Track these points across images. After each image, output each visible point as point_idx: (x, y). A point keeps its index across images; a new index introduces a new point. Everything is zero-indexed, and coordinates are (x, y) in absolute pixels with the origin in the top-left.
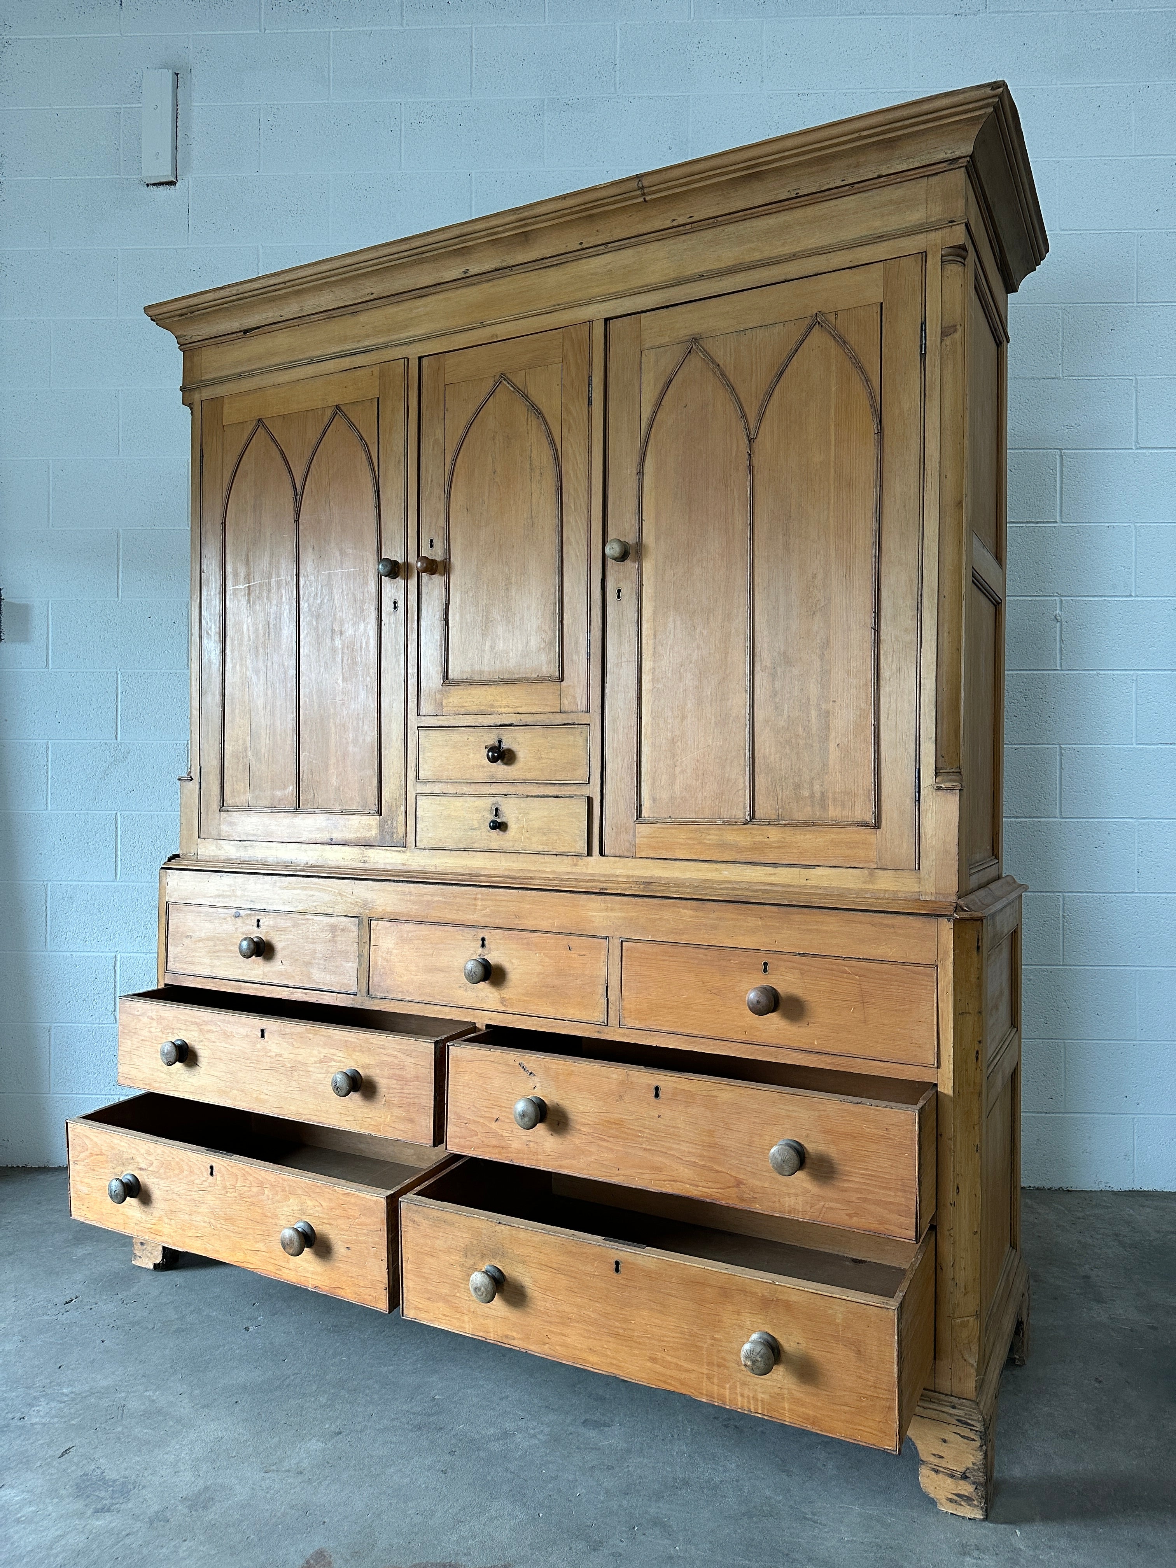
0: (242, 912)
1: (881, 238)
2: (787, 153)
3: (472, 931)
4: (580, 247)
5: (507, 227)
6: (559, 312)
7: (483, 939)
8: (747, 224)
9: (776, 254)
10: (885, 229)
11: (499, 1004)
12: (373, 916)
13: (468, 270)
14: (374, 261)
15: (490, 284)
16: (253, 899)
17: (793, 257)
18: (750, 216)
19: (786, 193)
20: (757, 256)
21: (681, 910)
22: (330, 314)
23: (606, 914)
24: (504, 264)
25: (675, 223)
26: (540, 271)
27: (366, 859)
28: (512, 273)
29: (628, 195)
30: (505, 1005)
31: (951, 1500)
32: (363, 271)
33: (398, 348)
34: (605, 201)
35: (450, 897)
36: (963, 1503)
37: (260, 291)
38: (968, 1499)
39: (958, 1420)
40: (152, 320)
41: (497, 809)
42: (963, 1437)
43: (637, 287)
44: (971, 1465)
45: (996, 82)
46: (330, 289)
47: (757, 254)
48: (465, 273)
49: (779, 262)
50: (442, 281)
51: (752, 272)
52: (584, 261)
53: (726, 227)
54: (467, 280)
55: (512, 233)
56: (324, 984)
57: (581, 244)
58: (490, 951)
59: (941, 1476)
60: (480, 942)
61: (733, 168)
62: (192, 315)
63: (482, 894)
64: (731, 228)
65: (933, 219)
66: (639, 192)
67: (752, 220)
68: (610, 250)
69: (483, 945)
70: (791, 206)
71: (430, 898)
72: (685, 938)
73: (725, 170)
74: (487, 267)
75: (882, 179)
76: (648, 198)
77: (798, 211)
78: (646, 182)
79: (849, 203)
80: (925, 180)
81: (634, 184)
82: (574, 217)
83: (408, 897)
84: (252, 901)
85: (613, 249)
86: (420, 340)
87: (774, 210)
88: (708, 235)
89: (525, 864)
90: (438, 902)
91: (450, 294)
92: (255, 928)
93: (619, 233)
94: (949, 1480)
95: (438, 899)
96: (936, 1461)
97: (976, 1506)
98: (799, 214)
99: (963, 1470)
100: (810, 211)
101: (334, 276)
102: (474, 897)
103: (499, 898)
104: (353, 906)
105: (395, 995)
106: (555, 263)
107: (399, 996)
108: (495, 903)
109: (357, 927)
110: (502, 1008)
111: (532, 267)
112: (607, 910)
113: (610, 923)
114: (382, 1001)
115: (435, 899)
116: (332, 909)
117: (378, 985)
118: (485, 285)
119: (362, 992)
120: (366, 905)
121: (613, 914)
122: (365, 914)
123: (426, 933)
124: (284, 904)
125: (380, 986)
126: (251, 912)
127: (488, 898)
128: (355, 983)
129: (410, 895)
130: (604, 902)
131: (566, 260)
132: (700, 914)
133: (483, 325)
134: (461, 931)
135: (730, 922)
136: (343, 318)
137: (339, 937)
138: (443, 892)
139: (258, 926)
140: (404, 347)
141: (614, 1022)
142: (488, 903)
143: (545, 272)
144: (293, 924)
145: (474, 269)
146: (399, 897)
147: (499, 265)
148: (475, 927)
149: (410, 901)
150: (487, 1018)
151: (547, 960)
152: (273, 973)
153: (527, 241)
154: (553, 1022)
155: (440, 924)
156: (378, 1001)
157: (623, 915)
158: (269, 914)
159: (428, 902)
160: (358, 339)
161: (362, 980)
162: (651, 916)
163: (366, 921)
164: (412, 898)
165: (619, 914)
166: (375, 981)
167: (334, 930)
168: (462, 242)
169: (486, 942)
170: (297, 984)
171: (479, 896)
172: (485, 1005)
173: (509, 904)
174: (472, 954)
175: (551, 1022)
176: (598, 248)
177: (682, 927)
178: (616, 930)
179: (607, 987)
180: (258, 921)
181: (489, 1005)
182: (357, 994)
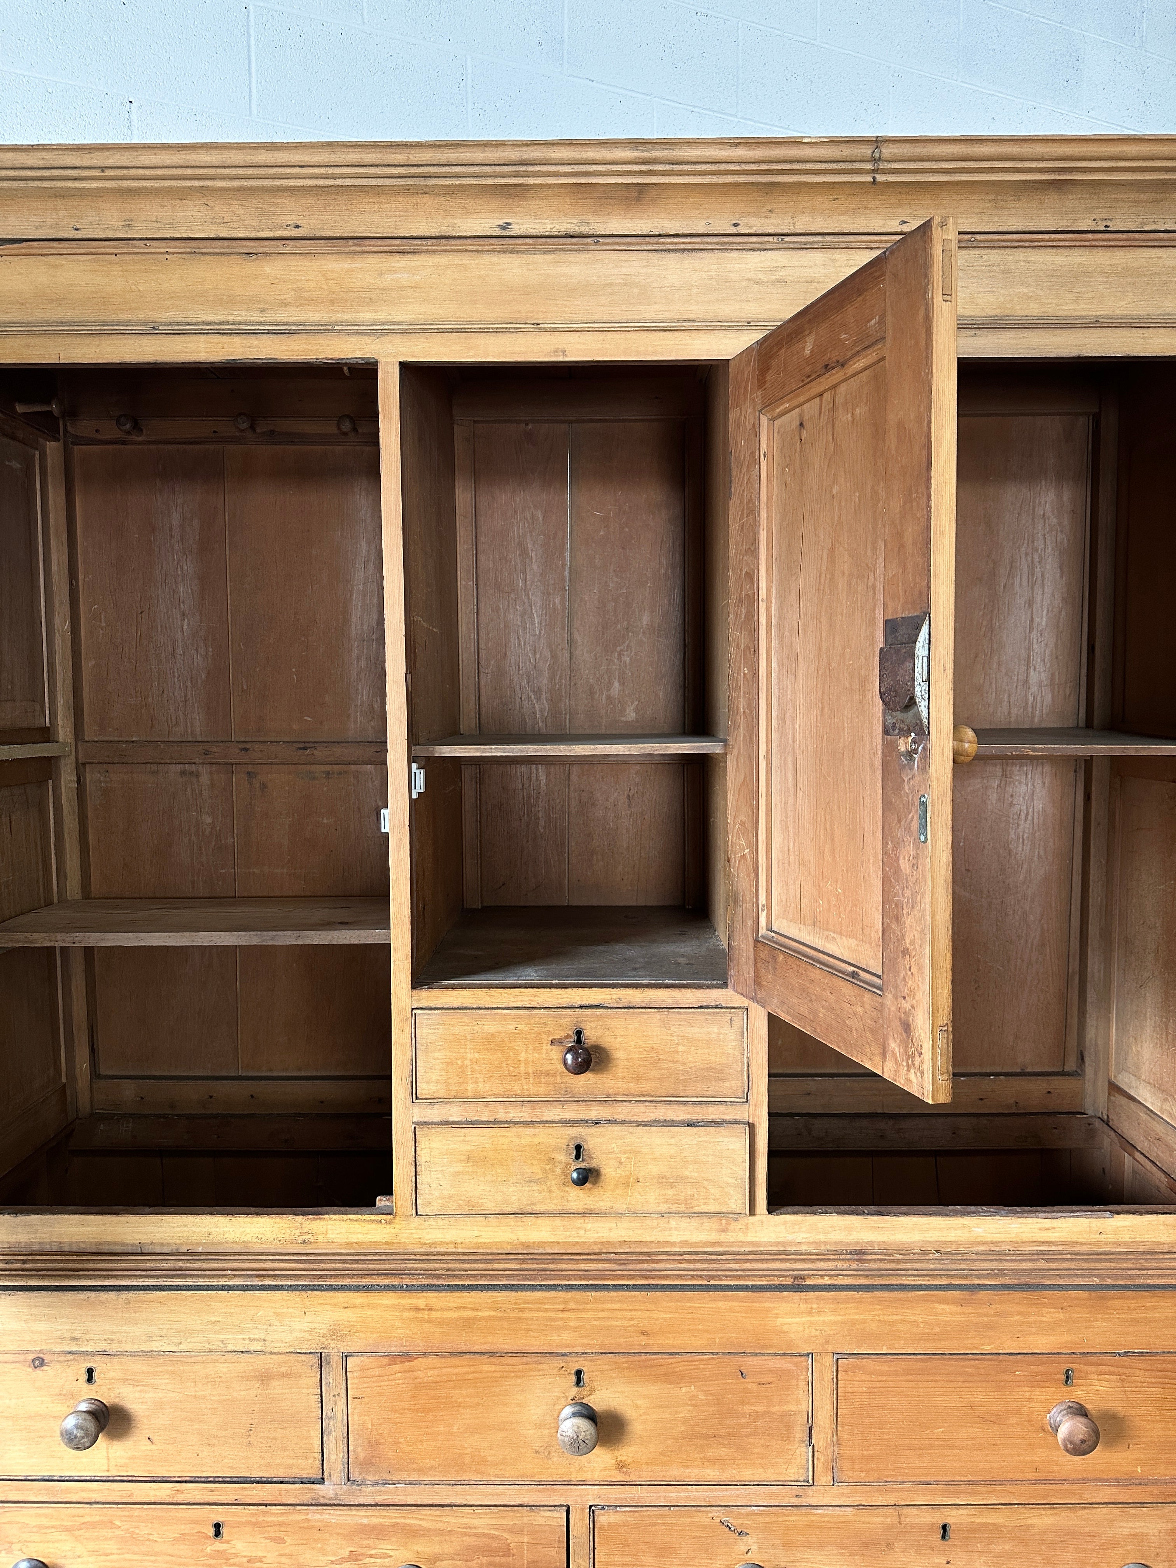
0: (46, 1358)
2: (1122, 164)
3: (558, 1362)
4: (734, 230)
5: (615, 168)
6: (686, 333)
7: (579, 1373)
8: (1020, 254)
9: (1066, 313)
11: (614, 1472)
12: (350, 1349)
13: (511, 224)
14: (322, 171)
15: (549, 257)
16: (77, 1334)
17: (1096, 324)
18: (1027, 244)
19: (1090, 222)
20: (1034, 309)
21: (937, 1305)
23: (809, 1318)
24: (585, 230)
26: (650, 254)
27: (306, 1237)
28: (597, 247)
29: (849, 166)
30: (625, 1473)
32: (291, 182)
33: (353, 339)
34: (809, 166)
35: (513, 1310)
37: (39, 173)
41: (578, 1148)
46: (204, 200)
47: (1036, 306)
48: (503, 228)
49: (1073, 327)
50: (454, 234)
51: (1026, 333)
52: (734, 254)
53: (987, 251)
54: (502, 241)
55: (620, 180)
56: (249, 1471)
57: (736, 225)
58: (593, 1390)
60: (574, 1379)
61: (1034, 165)
63: (577, 1302)
64: (993, 256)
66: (869, 166)
67: (1029, 250)
68: (785, 246)
69: (579, 1382)
70: (1094, 243)
71: (471, 1314)
72: (945, 1346)
73: (1019, 165)
74: (547, 226)
76: (880, 178)
77: (1101, 252)
78: (887, 151)
81: (867, 151)
82: (742, 179)
83: (425, 1315)
84: (75, 1339)
85: (791, 245)
86: (404, 332)
87: (1067, 244)
89: (631, 1233)
90: (490, 1318)
91: (465, 260)
92: (86, 1386)
93: (805, 223)
95: (487, 1314)
98: (1103, 259)
100: (1120, 258)
101: (223, 178)
102: (561, 1307)
103: (609, 1306)
104: (307, 1336)
105: (404, 1476)
106: (682, 247)
107: (414, 1477)
108: (601, 1315)
109: (316, 1369)
110: (620, 1477)
111: (638, 244)
112: (810, 1313)
113: (818, 1333)
114: (378, 1488)
115: (480, 1314)
116: (261, 1343)
117: (367, 1464)
118: (540, 258)
119: (335, 1478)
120: (335, 1332)
121: (821, 1318)
122: (335, 1348)
123: (465, 1369)
124: (150, 1339)
125: (372, 1464)
126: (70, 1357)
127: (588, 1306)
128: (318, 1463)
129: (430, 1310)
130: (806, 1301)
131: (702, 246)
132: (968, 1309)
133: (537, 328)
134: (536, 1363)
135: (1016, 1318)
136: (223, 258)
137: (277, 1387)
138: (496, 1302)
139: (90, 1379)
140: (367, 339)
141: (824, 1478)
142: (589, 1315)
143: (658, 259)
144: (173, 1372)
145: (522, 225)
146: (406, 1314)
147: (574, 228)
148: (564, 1355)
149: (429, 1321)
150: (592, 1495)
151: (702, 1397)
152: (130, 1458)
153: (638, 199)
154: (716, 1490)
155: (492, 1354)
156: (370, 1489)
157: (839, 1318)
158: (115, 1360)
159: (468, 1319)
160: (261, 306)
161: (333, 1458)
162: (886, 1318)
163: (336, 1360)
164: (435, 1315)
165: (832, 1318)
166: (362, 1456)
167: (265, 1377)
168: (517, 175)
169: (585, 1377)
170: (188, 1474)
171: (572, 1305)
172: (587, 1476)
173: (629, 1313)
174: (559, 1398)
175: (711, 1491)
176: (766, 239)
177: (937, 1330)
178: (827, 1342)
179: (810, 1429)
180: (90, 1371)
181: (597, 1476)
182: (322, 1481)
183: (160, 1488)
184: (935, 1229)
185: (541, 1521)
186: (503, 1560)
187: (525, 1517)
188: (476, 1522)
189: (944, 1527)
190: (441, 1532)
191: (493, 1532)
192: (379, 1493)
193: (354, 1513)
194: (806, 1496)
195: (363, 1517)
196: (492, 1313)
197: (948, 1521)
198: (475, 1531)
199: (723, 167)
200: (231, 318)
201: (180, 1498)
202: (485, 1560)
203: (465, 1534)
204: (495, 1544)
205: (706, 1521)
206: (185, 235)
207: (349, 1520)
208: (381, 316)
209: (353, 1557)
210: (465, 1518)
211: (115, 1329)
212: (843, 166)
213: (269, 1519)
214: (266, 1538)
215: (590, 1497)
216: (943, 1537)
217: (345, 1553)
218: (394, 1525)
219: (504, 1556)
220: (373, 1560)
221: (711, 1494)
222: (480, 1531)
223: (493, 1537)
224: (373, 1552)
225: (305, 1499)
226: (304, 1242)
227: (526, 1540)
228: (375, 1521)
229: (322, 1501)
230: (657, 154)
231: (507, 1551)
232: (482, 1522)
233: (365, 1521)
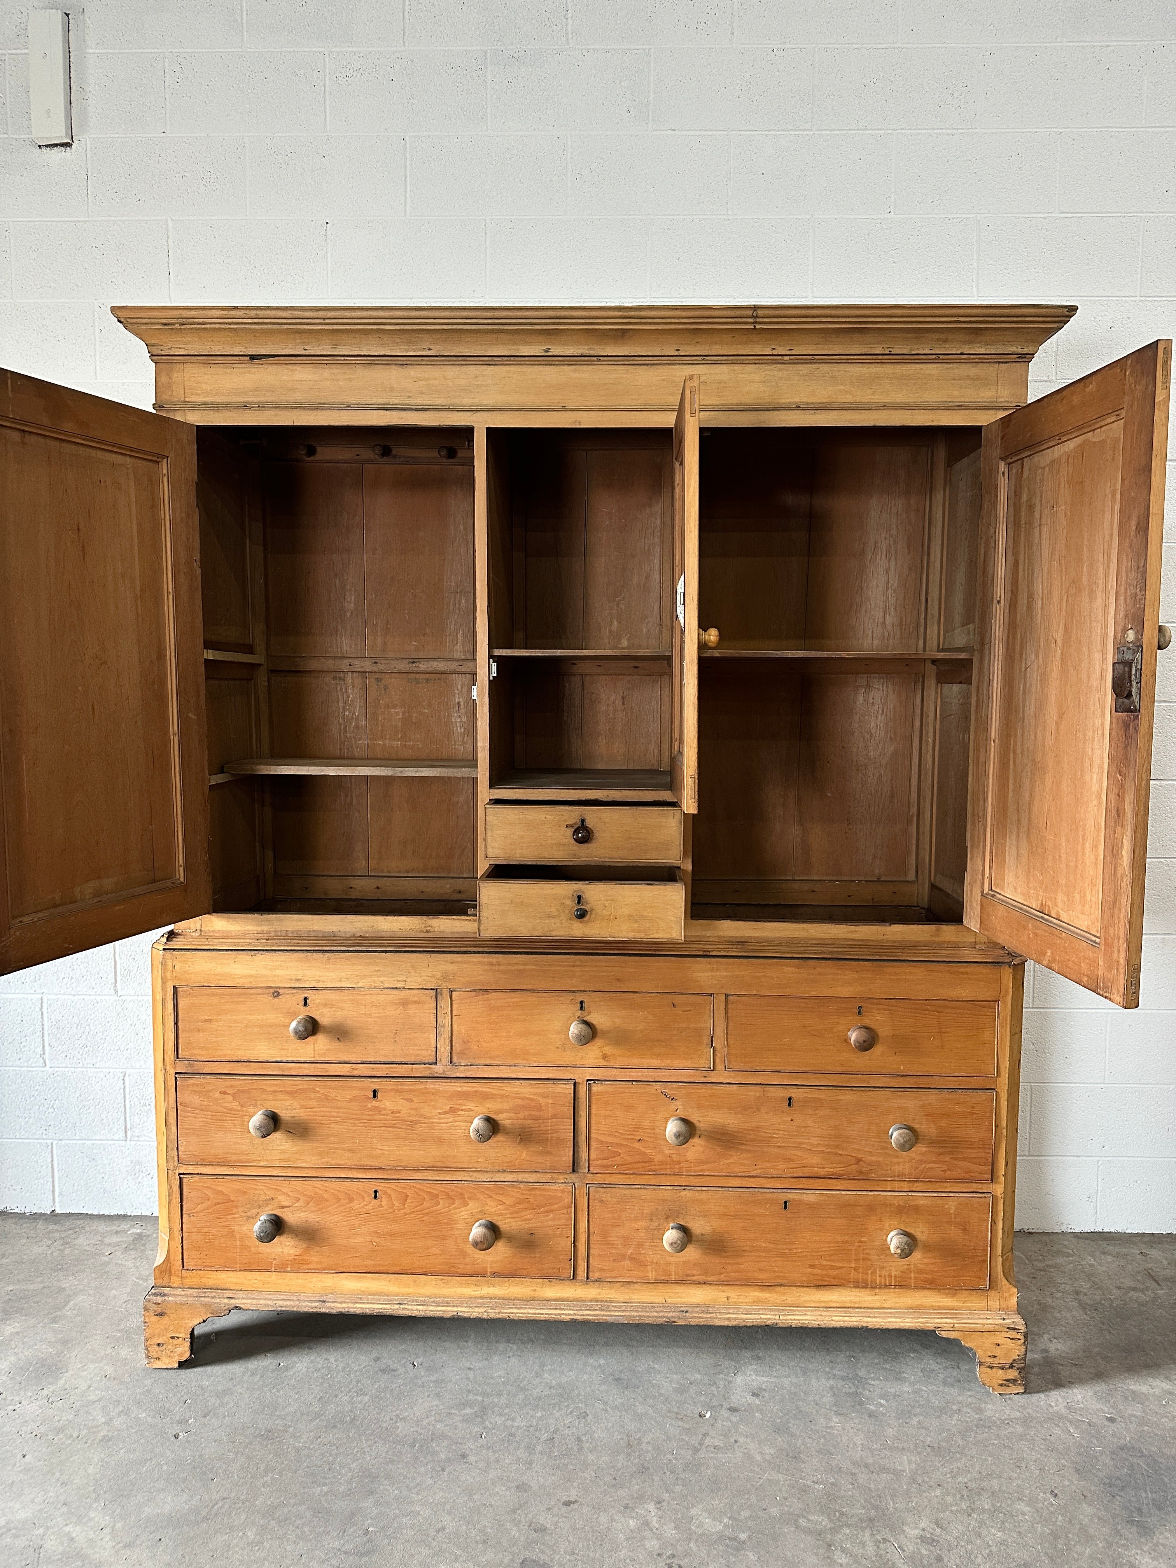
0: (281, 991)
1: (960, 407)
2: (894, 319)
3: (571, 996)
4: (676, 353)
5: (609, 321)
6: (649, 412)
7: (582, 1002)
8: (841, 367)
9: (867, 401)
10: (963, 400)
11: (601, 1060)
12: (455, 987)
13: (549, 349)
15: (572, 368)
16: (299, 977)
17: (884, 407)
18: (845, 361)
19: (881, 349)
20: (849, 398)
21: (784, 967)
22: (371, 360)
23: (711, 974)
24: (592, 353)
25: (775, 352)
26: (629, 366)
27: (428, 928)
28: (599, 363)
29: (740, 321)
30: (607, 1061)
31: (1001, 1385)
32: (429, 327)
34: (715, 320)
35: (545, 966)
36: (1010, 1385)
37: (287, 320)
38: (1014, 1381)
39: (1008, 1328)
40: (119, 321)
42: (1012, 1339)
43: (732, 404)
44: (1017, 1357)
45: (1072, 306)
46: (378, 335)
48: (546, 351)
49: (871, 409)
50: (518, 354)
51: (844, 412)
52: (677, 366)
53: (821, 365)
54: (547, 359)
55: (611, 327)
56: (394, 1056)
57: (678, 350)
58: (589, 1013)
59: (994, 1370)
60: (579, 1006)
61: (844, 320)
62: (183, 327)
63: (581, 962)
64: (825, 368)
65: (1002, 400)
66: (751, 320)
67: (847, 365)
68: (706, 362)
69: (582, 1008)
70: (883, 361)
71: (521, 967)
72: (788, 991)
73: (836, 320)
74: (571, 350)
75: (964, 356)
76: (758, 326)
77: (888, 366)
78: (761, 313)
79: (932, 369)
80: (997, 365)
81: (750, 313)
82: (680, 327)
83: (497, 967)
84: (298, 980)
85: (709, 362)
86: (489, 411)
87: (867, 361)
88: (804, 369)
90: (532, 970)
91: (524, 369)
92: (303, 1008)
93: (717, 349)
94: (1001, 1371)
95: (531, 967)
96: (991, 1360)
97: (1019, 1384)
98: (889, 369)
99: (1010, 1362)
100: (899, 369)
101: (390, 325)
102: (572, 964)
103: (599, 964)
104: (430, 979)
105: (482, 1061)
106: (647, 362)
107: (488, 1062)
108: (595, 969)
109: (434, 999)
110: (604, 1063)
111: (622, 361)
112: (712, 970)
113: (716, 982)
114: (468, 1067)
115: (527, 967)
116: (404, 983)
117: (462, 1053)
118: (566, 368)
119: (443, 1061)
120: (445, 977)
121: (718, 974)
122: (445, 986)
123: (518, 1000)
124: (341, 980)
125: (465, 1054)
126: (295, 991)
127: (587, 964)
128: (434, 1053)
129: (499, 965)
130: (710, 963)
131: (659, 362)
132: (802, 971)
133: (564, 409)
134: (557, 996)
135: (829, 976)
136: (388, 367)
137: (412, 1009)
138: (537, 961)
139: (305, 1004)
140: (468, 414)
141: (720, 1067)
142: (587, 969)
143: (634, 369)
144: (353, 1000)
145: (556, 350)
146: (486, 967)
147: (585, 352)
148: (574, 992)
149: (498, 971)
150: (589, 1073)
151: (651, 1017)
152: (327, 1050)
153: (623, 336)
154: (659, 1072)
155: (533, 991)
156: (463, 1068)
157: (728, 974)
158: (321, 992)
159: (520, 971)
160: (408, 394)
161: (443, 1049)
162: (756, 974)
163: (446, 993)
164: (501, 968)
165: (725, 974)
166: (458, 1049)
167: (405, 1003)
168: (554, 324)
169: (585, 1005)
170: (359, 1060)
171: (578, 963)
172: (585, 1062)
173: (610, 969)
174: (570, 1017)
175: (656, 1072)
176: (695, 358)
177: (785, 982)
178: (722, 987)
179: (712, 1037)
180: (305, 999)
181: (590, 1062)
182: (436, 1063)
183: (344, 1067)
184: (786, 930)
185: (559, 1090)
186: (537, 1113)
187: (550, 1087)
188: (522, 1090)
189: (790, 1099)
190: (502, 1096)
191: (532, 1096)
192: (468, 1071)
193: (453, 1084)
194: (710, 1077)
195: (458, 1086)
196: (534, 967)
197: (793, 1095)
198: (521, 1096)
199: (669, 320)
200: (391, 401)
201: (355, 1073)
202: (527, 1113)
203: (516, 1098)
204: (533, 1104)
205: (654, 1091)
206: (366, 354)
207: (450, 1089)
208: (476, 401)
209: (452, 1111)
210: (516, 1087)
211: (321, 974)
212: (737, 320)
213: (404, 1087)
214: (403, 1099)
215: (587, 1075)
216: (789, 1105)
217: (448, 1108)
218: (476, 1092)
219: (538, 1111)
220: (463, 1113)
221: (656, 1074)
222: (524, 1095)
223: (533, 1100)
224: (463, 1107)
225: (426, 1074)
226: (427, 932)
227: (550, 1101)
228: (465, 1089)
229: (436, 1075)
230: (632, 313)
231: (539, 1108)
232: (526, 1089)
233: (459, 1089)
